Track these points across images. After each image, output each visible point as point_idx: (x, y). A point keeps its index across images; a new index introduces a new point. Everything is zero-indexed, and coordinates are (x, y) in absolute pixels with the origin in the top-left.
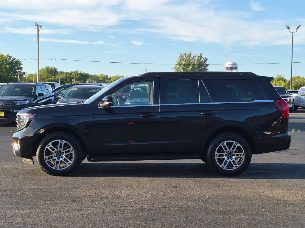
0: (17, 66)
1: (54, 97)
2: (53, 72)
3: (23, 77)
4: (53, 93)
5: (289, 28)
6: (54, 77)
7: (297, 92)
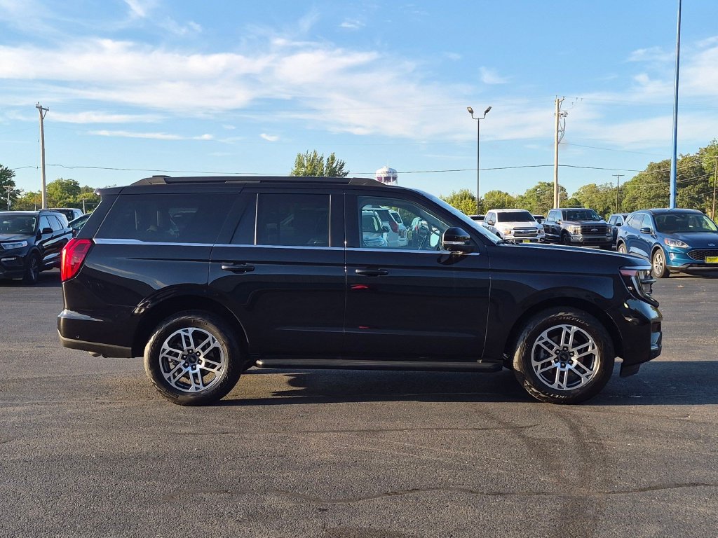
0: (5, 179)
1: (71, 234)
2: (72, 188)
3: (17, 198)
4: (69, 227)
5: (471, 112)
6: (74, 197)
7: (482, 218)
